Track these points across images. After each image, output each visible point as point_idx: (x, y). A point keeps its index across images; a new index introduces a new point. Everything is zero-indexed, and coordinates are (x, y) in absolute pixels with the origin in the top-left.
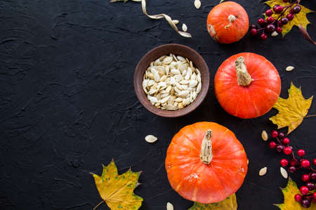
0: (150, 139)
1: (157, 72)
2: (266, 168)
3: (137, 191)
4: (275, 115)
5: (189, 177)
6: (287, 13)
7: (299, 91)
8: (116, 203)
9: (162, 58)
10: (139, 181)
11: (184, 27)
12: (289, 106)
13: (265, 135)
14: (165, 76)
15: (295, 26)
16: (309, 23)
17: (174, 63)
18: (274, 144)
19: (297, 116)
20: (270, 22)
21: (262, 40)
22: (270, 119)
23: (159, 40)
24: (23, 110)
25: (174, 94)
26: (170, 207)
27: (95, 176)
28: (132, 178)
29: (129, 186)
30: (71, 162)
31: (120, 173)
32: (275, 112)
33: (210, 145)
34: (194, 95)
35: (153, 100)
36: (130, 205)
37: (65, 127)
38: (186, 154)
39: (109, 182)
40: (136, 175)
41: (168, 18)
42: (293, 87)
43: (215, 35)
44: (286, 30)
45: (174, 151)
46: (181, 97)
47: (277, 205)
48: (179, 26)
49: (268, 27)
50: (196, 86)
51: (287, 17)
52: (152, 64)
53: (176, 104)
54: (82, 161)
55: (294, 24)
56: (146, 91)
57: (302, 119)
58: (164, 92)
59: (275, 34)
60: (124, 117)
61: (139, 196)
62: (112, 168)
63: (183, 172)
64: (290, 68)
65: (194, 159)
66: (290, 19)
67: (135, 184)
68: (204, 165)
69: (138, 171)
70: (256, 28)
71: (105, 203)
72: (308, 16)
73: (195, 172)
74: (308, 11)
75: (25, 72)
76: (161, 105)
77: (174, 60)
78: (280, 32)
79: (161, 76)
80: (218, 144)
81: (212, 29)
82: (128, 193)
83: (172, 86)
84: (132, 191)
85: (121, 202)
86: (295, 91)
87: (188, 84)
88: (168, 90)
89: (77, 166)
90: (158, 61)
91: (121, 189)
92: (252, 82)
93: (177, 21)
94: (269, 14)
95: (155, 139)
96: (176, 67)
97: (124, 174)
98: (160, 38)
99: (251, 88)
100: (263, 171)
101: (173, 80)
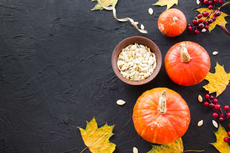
0: (120, 102)
1: (127, 55)
2: (202, 121)
3: (112, 139)
4: (207, 84)
5: (150, 124)
6: (211, 16)
7: (222, 68)
8: (96, 149)
9: (129, 46)
10: (113, 132)
11: (142, 27)
12: (216, 78)
13: (200, 98)
14: (132, 58)
15: (217, 25)
16: (227, 23)
17: (138, 49)
18: (207, 103)
19: (222, 84)
20: (201, 22)
21: (196, 34)
22: (204, 87)
23: (126, 35)
24: (28, 84)
25: (138, 70)
26: (135, 150)
27: (81, 129)
28: (108, 130)
29: (106, 136)
30: (63, 120)
31: (99, 127)
32: (207, 82)
33: (165, 100)
34: (152, 70)
35: (125, 74)
36: (106, 150)
37: (59, 95)
38: (148, 108)
39: (91, 133)
40: (111, 128)
41: (131, 20)
42: (218, 65)
43: (164, 31)
44: (212, 27)
45: (140, 107)
46: (143, 72)
47: (212, 144)
48: (139, 26)
49: (200, 25)
50: (153, 65)
51: (212, 19)
52: (123, 50)
53: (140, 77)
54: (72, 119)
55: (217, 23)
56: (119, 68)
57: (225, 87)
58: (131, 68)
59: (204, 30)
60: (101, 88)
61: (113, 143)
62: (93, 124)
63: (146, 121)
64: (215, 53)
65: (154, 111)
66: (214, 20)
67: (110, 134)
68: (161, 116)
69: (112, 125)
70: (191, 26)
71: (88, 149)
72: (226, 18)
73: (155, 120)
74: (226, 15)
75: (30, 58)
76: (129, 78)
77: (138, 47)
78: (207, 29)
79: (129, 58)
80: (170, 101)
81: (161, 27)
82: (105, 141)
83: (137, 64)
84: (108, 139)
85: (100, 148)
86: (219, 68)
87: (147, 63)
88: (134, 67)
89: (67, 122)
90: (127, 48)
91: (100, 139)
92: (191, 60)
93: (137, 23)
94: (199, 17)
95: (124, 102)
96: (139, 52)
97: (102, 128)
98: (126, 34)
99: (191, 63)
100: (200, 123)
101: (137, 61)
